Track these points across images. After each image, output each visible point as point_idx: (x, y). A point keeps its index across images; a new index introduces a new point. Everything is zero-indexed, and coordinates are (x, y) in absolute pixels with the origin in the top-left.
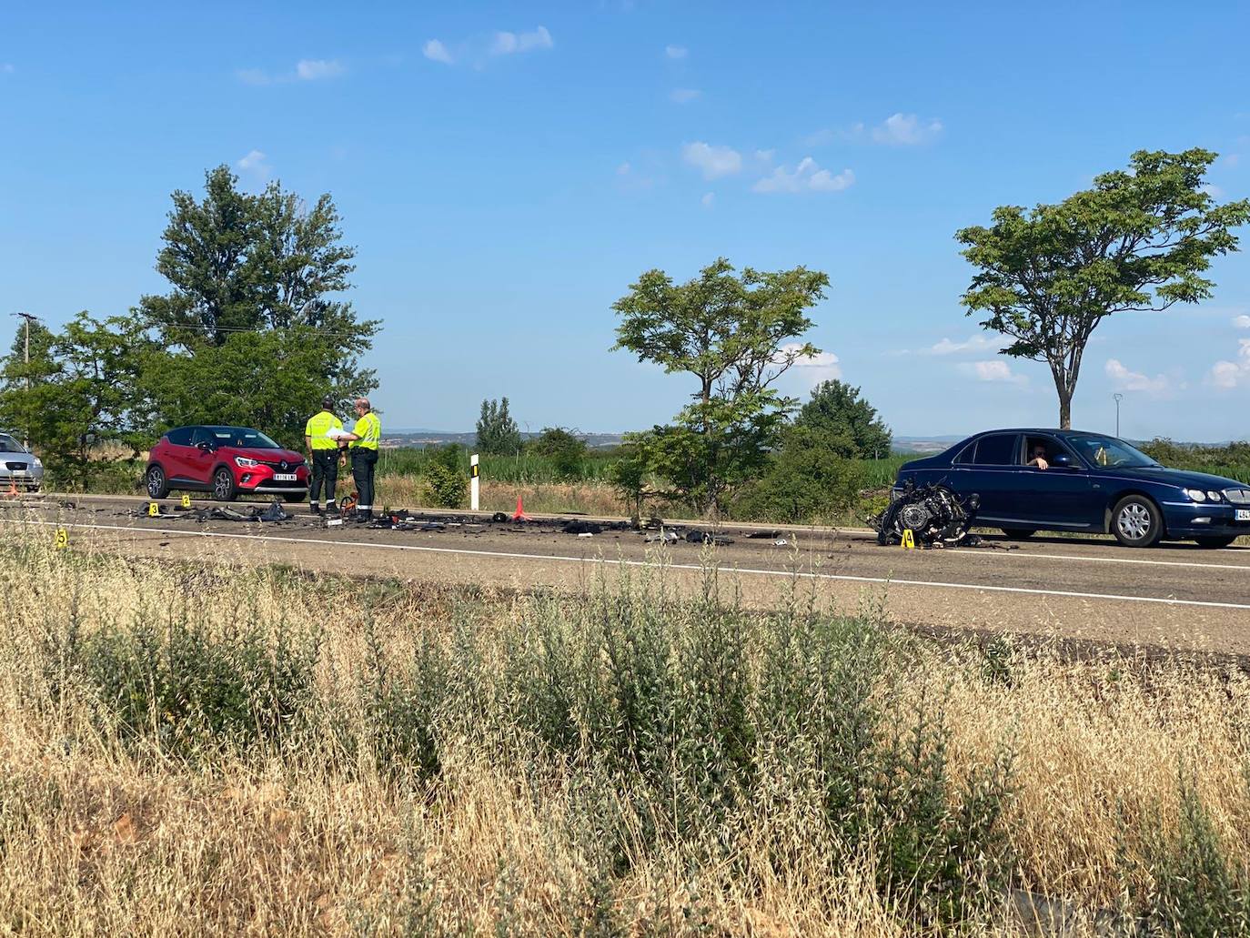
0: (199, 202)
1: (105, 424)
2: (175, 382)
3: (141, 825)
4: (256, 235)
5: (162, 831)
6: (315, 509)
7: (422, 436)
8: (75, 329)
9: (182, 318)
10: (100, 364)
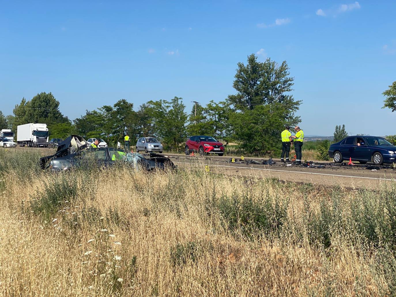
0: (245, 66)
1: (218, 134)
2: (239, 121)
3: (236, 257)
4: (263, 75)
5: (243, 259)
6: (283, 161)
7: (315, 137)
8: (210, 106)
9: (240, 102)
10: (217, 116)
